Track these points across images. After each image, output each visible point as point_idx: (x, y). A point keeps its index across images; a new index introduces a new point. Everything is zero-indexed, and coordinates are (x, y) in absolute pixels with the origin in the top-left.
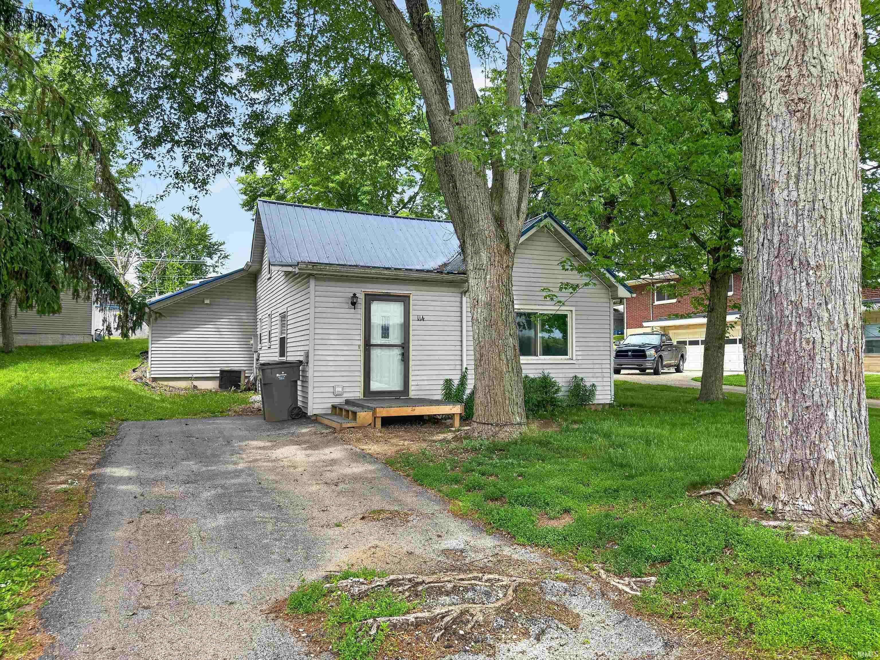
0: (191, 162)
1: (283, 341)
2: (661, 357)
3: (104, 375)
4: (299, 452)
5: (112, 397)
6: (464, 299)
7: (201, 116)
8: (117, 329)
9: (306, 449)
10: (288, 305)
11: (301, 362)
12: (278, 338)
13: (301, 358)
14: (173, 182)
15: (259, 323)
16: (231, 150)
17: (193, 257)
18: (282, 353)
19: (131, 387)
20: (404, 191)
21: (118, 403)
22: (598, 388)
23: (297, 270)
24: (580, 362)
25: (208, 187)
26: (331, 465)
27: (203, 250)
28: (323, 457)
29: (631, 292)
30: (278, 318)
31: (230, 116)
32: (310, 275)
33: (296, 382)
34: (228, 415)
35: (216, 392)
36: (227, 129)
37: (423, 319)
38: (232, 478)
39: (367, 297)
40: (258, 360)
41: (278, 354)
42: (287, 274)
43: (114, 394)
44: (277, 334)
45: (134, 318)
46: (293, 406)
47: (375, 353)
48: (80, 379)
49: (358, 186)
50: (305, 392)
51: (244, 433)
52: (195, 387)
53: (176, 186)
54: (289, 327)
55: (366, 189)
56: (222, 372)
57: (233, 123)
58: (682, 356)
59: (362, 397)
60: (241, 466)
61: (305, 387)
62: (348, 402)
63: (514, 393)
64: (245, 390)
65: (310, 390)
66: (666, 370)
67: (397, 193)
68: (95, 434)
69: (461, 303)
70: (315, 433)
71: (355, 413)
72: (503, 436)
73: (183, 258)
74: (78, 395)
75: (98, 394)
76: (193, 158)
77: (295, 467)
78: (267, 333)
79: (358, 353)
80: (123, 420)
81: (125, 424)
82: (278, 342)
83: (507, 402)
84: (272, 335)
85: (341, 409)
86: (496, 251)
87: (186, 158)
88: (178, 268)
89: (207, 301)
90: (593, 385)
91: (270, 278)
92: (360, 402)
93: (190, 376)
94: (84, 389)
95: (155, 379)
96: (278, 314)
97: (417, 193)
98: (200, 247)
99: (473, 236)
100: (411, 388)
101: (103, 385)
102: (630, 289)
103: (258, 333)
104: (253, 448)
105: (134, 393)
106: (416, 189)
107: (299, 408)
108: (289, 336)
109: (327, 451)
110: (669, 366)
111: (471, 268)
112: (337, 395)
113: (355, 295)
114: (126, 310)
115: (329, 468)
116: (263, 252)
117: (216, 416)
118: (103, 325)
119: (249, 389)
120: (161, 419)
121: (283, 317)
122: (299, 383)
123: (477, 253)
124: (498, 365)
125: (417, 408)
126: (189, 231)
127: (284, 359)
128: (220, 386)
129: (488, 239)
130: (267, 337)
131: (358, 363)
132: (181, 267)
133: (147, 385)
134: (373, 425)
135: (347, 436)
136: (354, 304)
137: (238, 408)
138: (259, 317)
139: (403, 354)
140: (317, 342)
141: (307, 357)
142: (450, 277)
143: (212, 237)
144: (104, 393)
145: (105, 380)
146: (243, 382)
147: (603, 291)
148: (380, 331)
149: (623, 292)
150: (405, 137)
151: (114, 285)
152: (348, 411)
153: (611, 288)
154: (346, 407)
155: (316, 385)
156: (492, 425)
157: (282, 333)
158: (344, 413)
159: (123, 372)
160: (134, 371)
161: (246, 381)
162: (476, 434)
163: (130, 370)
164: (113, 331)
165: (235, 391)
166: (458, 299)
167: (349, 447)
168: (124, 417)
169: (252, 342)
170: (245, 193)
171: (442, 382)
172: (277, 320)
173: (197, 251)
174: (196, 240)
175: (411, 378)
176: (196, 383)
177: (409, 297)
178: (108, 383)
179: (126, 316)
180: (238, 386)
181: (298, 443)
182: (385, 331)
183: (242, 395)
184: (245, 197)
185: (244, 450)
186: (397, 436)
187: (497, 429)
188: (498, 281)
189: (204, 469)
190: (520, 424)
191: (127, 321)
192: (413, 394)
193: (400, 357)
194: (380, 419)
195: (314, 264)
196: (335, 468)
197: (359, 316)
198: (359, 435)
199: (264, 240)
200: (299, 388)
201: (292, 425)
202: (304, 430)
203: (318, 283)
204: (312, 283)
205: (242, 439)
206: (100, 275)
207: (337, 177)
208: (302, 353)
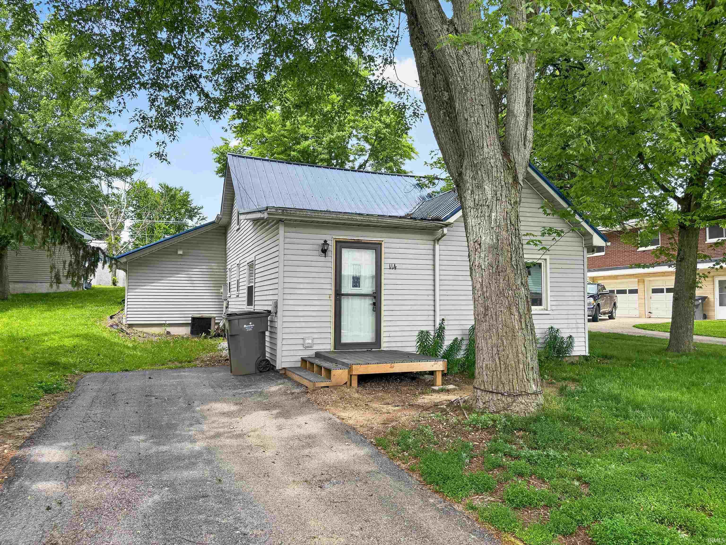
0: (158, 106)
1: (250, 290)
2: (598, 305)
3: (83, 322)
4: (268, 423)
5: (82, 345)
6: (437, 247)
7: (168, 58)
8: (67, 277)
9: (277, 416)
10: (257, 253)
11: (269, 312)
12: (246, 287)
13: (269, 308)
14: (139, 126)
15: (228, 273)
16: (199, 95)
17: (176, 219)
18: (250, 302)
19: (105, 335)
20: (355, 159)
21: (87, 351)
22: (576, 340)
23: (265, 215)
24: (555, 312)
25: (176, 133)
26: (309, 446)
27: (185, 213)
28: (298, 431)
29: (605, 241)
30: (246, 267)
31: (198, 59)
32: (281, 220)
33: (264, 333)
34: (195, 366)
35: (187, 338)
36: (194, 72)
37: (395, 268)
38: (187, 467)
39: (339, 245)
40: (227, 307)
41: (246, 303)
42: (255, 221)
43: (84, 342)
44: (245, 283)
45: (87, 265)
46: (261, 358)
47: (346, 303)
48: (58, 326)
49: (315, 154)
50: (274, 344)
51: (208, 391)
52: (168, 333)
53: (143, 130)
54: (257, 276)
55: (323, 156)
56: (194, 319)
57: (202, 67)
58: (615, 304)
59: (332, 349)
60: (198, 446)
61: (273, 338)
62: (318, 355)
63: (528, 355)
64: (215, 336)
65: (279, 342)
66: (603, 317)
67: (349, 161)
68: (48, 391)
69: (434, 250)
70: (285, 393)
71: (329, 371)
72: (517, 409)
73: (169, 219)
74: (49, 344)
75: (68, 342)
76: (160, 102)
77: (264, 447)
78: (236, 282)
79: (329, 303)
80: (86, 372)
81: (88, 376)
82: (246, 291)
83: (521, 366)
84: (241, 284)
85: (312, 364)
86: (503, 183)
87: (153, 101)
88: (164, 228)
89: (180, 252)
90: (570, 337)
91: (239, 229)
92: (331, 356)
93: (164, 322)
94: (56, 337)
95: (131, 326)
96: (246, 263)
97: (366, 161)
98: (183, 211)
99: (476, 166)
100: (383, 339)
101: (76, 332)
102: (604, 237)
103: (228, 282)
104: (216, 415)
105: (106, 340)
106: (366, 157)
107: (268, 360)
108: (257, 285)
109: (301, 419)
110: (604, 314)
111: (472, 204)
112: (307, 348)
113: (325, 241)
114: (77, 255)
115: (306, 451)
116: (233, 205)
117: (182, 367)
118: (51, 272)
119: (219, 335)
120: (127, 370)
121: (251, 265)
122: (267, 333)
123: (480, 187)
124: (509, 321)
125: (396, 364)
126: (173, 197)
127: (251, 309)
128: (192, 333)
129: (495, 169)
130: (236, 286)
131: (328, 314)
132: (167, 227)
133: (122, 331)
134: (348, 383)
135: (321, 398)
136: (324, 251)
137: (206, 356)
138: (229, 267)
139: (374, 304)
140: (287, 291)
141: (276, 307)
142: (424, 224)
143: (193, 202)
144: (76, 341)
145: (81, 328)
146: (213, 329)
147: (578, 239)
148: (351, 281)
149: (597, 241)
150: (375, 80)
151: (63, 227)
152: (320, 367)
153: (585, 236)
154: (317, 361)
155: (285, 336)
156: (503, 395)
157: (250, 282)
158: (315, 369)
159: (100, 318)
160: (111, 317)
161: (216, 327)
162: (481, 405)
163: (108, 317)
164: (63, 279)
165: (205, 337)
166: (431, 247)
167: (326, 415)
168: (88, 369)
169: (222, 290)
170: (219, 162)
171: (417, 333)
172: (245, 269)
173: (180, 214)
174: (179, 204)
175: (383, 329)
176: (169, 329)
177: (381, 244)
178: (83, 330)
179: (78, 262)
180: (208, 333)
181: (267, 407)
182: (356, 282)
183: (212, 342)
184: (219, 165)
185: (204, 417)
186: (378, 399)
187: (509, 400)
188: (505, 219)
189: (154, 449)
190: (536, 394)
191: (78, 268)
192: (384, 346)
193: (371, 307)
194: (356, 377)
195: (284, 209)
196: (313, 450)
197: (329, 264)
198: (335, 397)
199: (234, 194)
200: (267, 339)
201: (260, 380)
202: (274, 388)
203: (288, 229)
204: (282, 229)
205: (205, 400)
206: (46, 216)
207: (298, 146)
208: (270, 303)
